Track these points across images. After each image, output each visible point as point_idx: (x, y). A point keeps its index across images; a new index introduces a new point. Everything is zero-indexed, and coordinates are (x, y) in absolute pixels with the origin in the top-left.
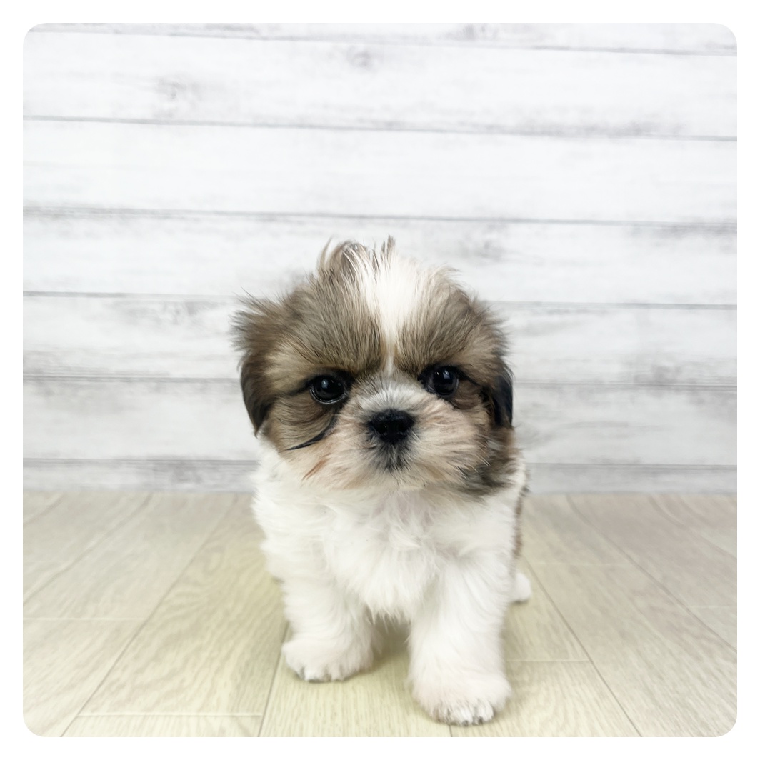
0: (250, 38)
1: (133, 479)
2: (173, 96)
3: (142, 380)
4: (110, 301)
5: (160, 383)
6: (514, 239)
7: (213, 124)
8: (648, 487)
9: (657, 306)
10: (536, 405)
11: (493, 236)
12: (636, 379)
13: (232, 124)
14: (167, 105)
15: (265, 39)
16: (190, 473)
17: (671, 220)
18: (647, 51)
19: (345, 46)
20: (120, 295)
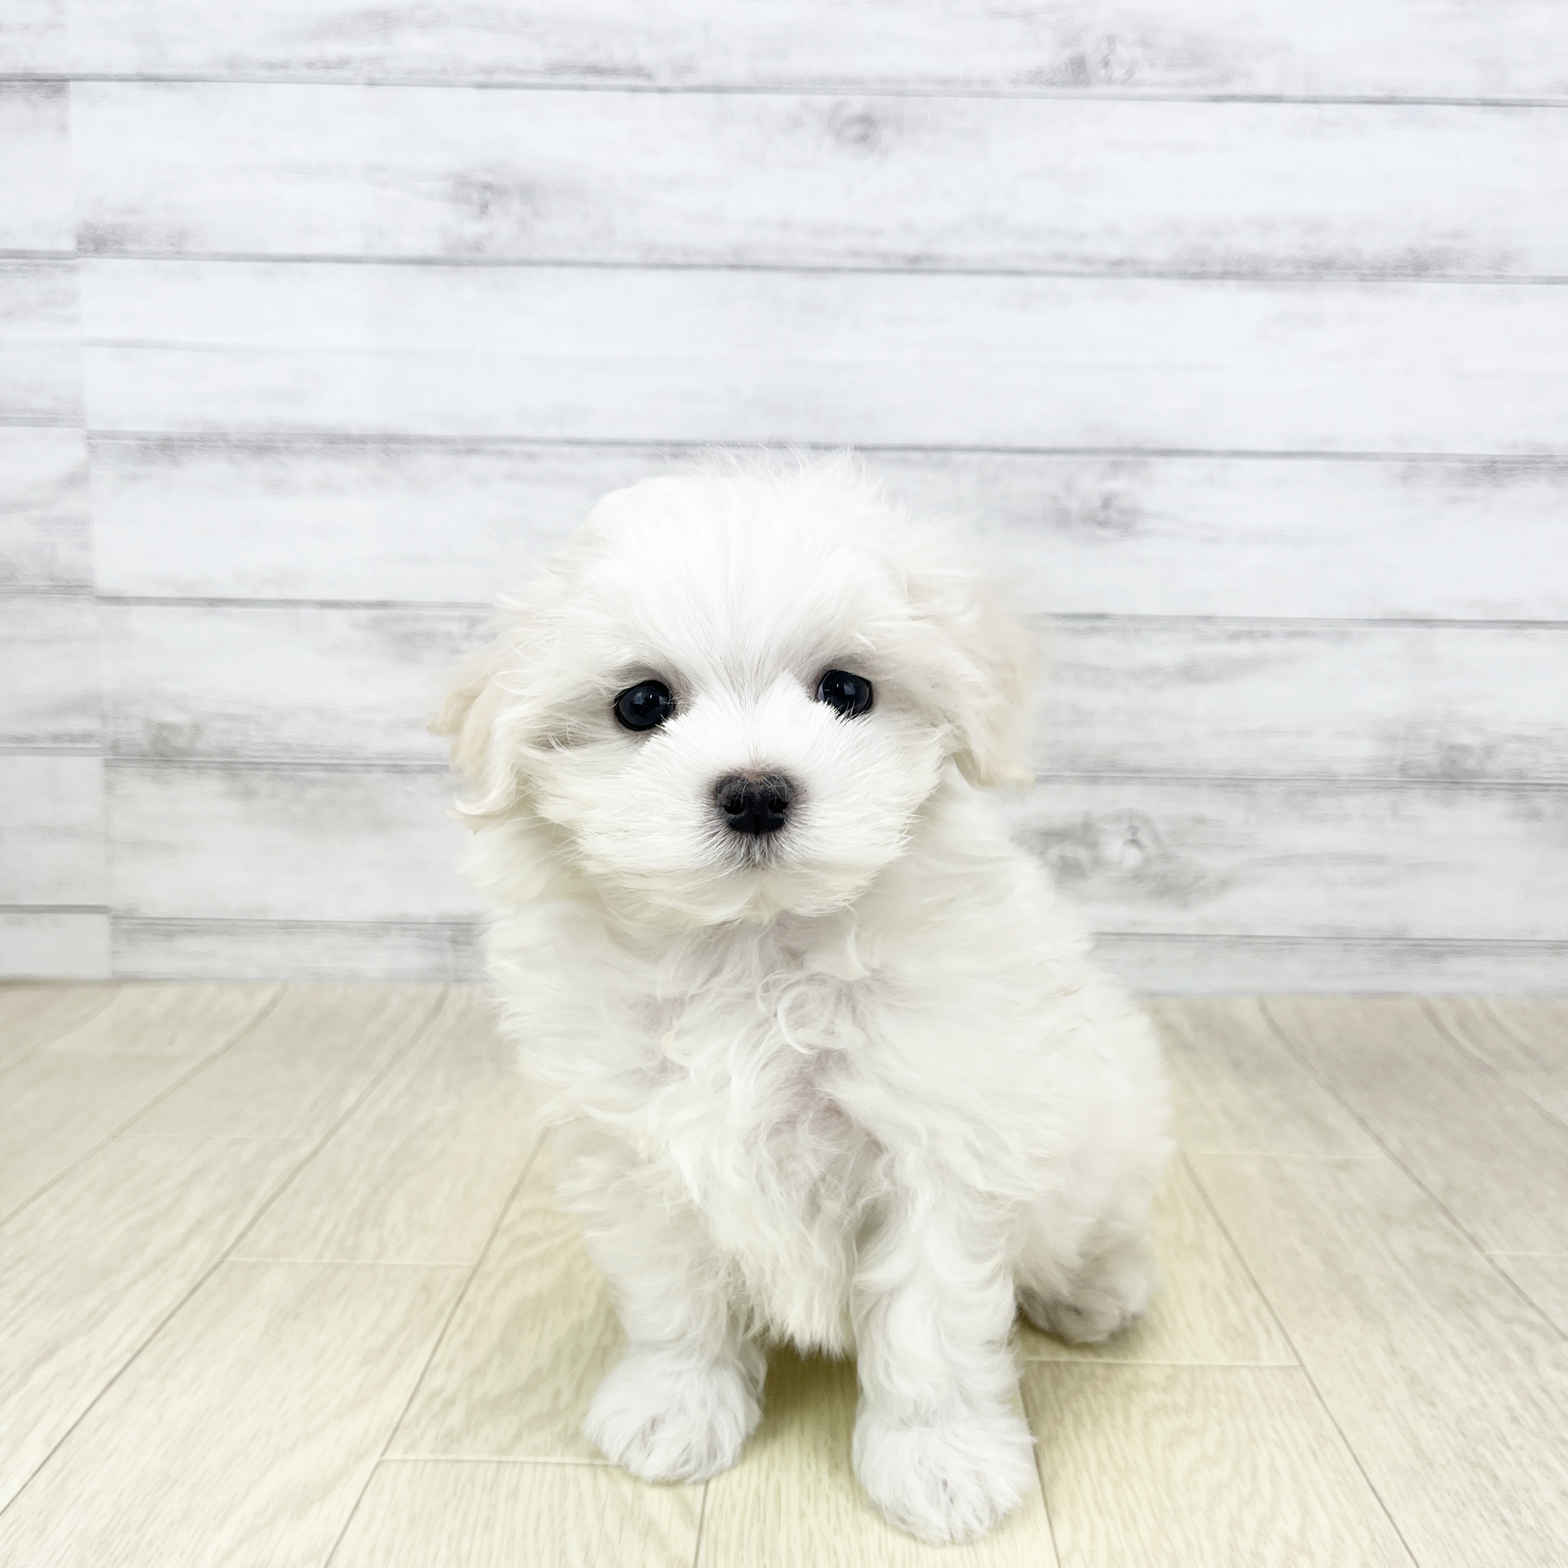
0: (635, 90)
1: (412, 959)
2: (484, 208)
3: (428, 769)
4: (364, 615)
6: (1164, 488)
7: (562, 263)
8: (1421, 982)
9: (1450, 623)
10: (1199, 820)
11: (1119, 484)
12: (1404, 769)
13: (599, 265)
14: (473, 229)
15: (664, 90)
17: (1485, 449)
18: (1444, 102)
19: (824, 101)
20: (384, 605)
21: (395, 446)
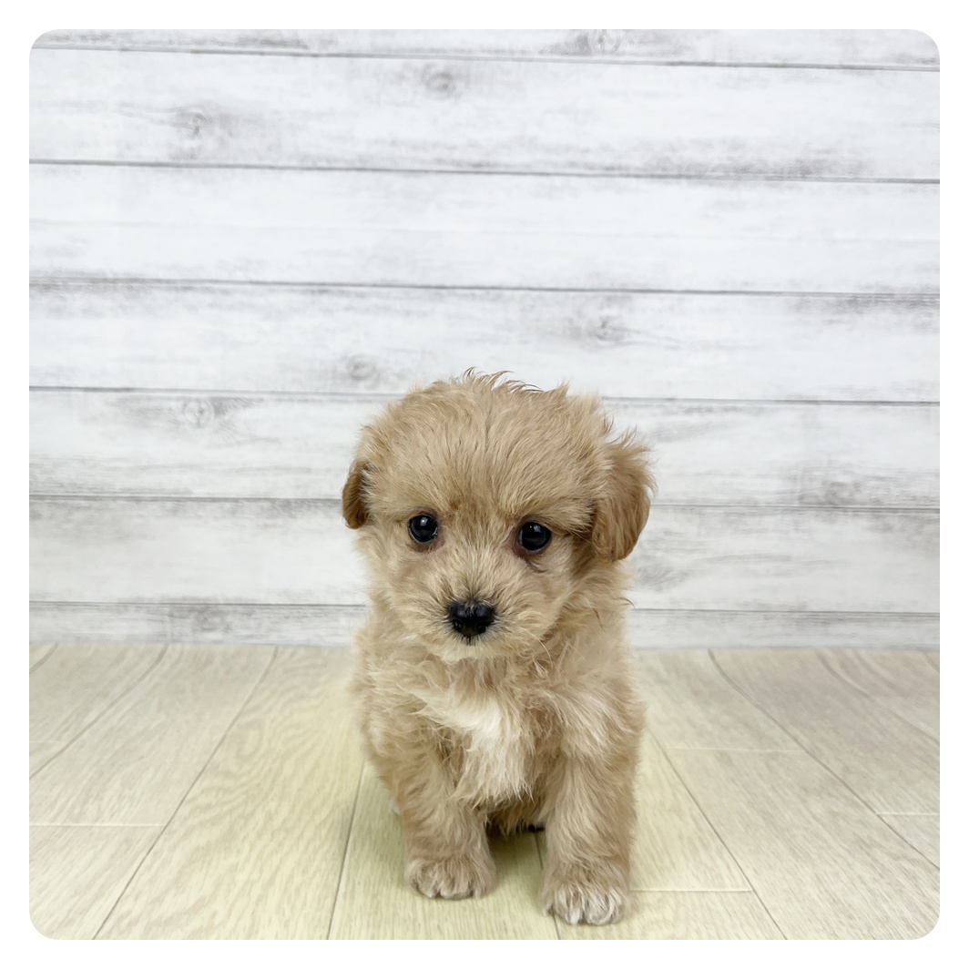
0: (296, 55)
1: (143, 627)
2: (197, 130)
3: (154, 500)
4: (113, 396)
5: (179, 502)
6: (641, 314)
7: (247, 167)
8: (817, 639)
9: (828, 402)
10: (668, 533)
11: (613, 311)
12: (801, 498)
13: (271, 168)
14: (189, 144)
15: (315, 56)
16: (217, 620)
17: (849, 289)
18: (819, 67)
19: (419, 63)
20: (128, 390)
21: (133, 285)
